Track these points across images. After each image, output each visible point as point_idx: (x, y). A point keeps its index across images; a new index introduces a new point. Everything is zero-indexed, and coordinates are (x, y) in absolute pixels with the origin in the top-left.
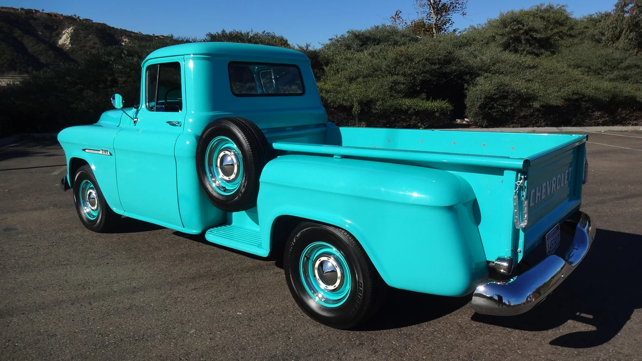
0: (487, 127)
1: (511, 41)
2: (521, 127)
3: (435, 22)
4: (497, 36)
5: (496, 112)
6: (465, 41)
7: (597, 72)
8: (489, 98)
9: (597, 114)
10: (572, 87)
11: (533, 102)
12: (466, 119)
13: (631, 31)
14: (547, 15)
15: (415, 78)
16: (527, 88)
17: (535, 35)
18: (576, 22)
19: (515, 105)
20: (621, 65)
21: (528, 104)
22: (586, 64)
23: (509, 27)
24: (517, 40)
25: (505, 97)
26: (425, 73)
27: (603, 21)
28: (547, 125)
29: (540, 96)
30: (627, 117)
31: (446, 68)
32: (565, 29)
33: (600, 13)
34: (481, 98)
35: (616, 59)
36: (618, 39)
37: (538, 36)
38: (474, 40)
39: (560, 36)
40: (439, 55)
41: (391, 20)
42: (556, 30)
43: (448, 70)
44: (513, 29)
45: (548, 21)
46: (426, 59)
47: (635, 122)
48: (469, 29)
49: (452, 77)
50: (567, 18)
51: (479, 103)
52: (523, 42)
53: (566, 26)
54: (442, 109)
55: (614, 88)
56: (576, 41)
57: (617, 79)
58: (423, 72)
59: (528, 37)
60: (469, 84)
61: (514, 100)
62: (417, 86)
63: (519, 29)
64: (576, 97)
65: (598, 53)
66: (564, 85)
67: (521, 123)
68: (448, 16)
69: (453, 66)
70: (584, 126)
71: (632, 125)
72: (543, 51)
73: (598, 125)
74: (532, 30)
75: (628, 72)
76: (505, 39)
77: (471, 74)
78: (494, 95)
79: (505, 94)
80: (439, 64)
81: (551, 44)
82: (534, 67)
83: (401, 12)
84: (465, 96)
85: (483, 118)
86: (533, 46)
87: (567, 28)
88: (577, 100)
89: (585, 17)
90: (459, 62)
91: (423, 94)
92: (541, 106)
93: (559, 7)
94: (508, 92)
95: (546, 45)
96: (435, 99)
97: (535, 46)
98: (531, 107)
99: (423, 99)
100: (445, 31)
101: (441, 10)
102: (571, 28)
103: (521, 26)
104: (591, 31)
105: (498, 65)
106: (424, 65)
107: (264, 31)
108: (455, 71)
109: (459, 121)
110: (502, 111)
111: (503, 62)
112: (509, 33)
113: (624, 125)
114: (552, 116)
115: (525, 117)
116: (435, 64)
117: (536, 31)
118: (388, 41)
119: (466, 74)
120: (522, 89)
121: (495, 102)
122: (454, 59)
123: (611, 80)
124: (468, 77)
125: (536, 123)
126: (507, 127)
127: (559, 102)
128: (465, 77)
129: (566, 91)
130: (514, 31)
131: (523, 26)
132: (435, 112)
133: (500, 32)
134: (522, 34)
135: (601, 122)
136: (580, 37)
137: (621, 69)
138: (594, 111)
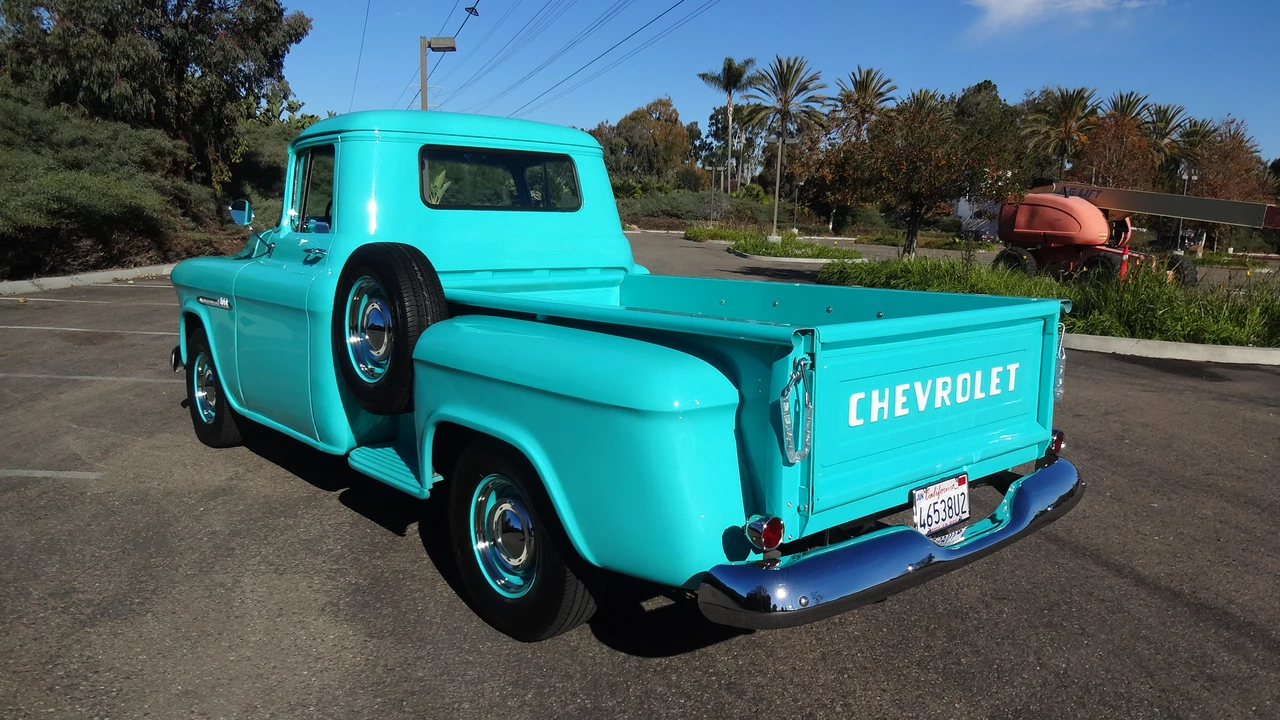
9: (86, 243)
30: (126, 248)
47: (137, 259)
64: (54, 206)
71: (135, 266)
75: (82, 153)
135: (91, 259)
137: (59, 145)
138: (81, 238)
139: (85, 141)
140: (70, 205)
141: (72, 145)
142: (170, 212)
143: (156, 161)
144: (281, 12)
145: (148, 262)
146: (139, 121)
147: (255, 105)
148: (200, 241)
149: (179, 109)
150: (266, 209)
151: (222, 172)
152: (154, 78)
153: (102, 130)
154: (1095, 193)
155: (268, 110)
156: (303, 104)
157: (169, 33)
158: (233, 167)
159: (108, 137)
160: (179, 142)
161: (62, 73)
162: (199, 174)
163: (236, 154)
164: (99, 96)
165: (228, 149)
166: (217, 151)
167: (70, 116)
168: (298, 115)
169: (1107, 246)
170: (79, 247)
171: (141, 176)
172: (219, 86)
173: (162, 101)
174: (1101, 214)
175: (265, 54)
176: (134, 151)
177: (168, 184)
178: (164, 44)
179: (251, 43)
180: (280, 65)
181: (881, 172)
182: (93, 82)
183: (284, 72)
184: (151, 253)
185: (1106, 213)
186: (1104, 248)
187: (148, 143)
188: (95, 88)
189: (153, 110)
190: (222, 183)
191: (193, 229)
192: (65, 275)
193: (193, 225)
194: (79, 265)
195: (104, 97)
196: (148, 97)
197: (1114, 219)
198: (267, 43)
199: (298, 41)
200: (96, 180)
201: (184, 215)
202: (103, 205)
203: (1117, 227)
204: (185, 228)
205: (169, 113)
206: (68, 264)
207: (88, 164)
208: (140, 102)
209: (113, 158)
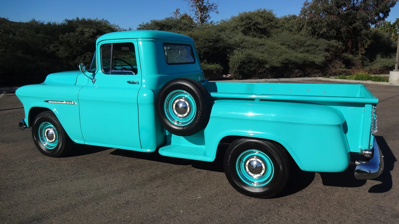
0: (241, 79)
1: (246, 29)
2: (259, 79)
3: (200, 16)
4: (238, 26)
5: (246, 70)
6: (221, 29)
7: (293, 48)
8: (242, 62)
9: (297, 71)
10: (284, 56)
11: (265, 65)
12: (228, 75)
13: (309, 26)
14: (264, 15)
15: (200, 51)
16: (262, 57)
17: (258, 26)
18: (278, 20)
19: (256, 66)
20: (305, 44)
21: (262, 66)
22: (288, 43)
23: (245, 21)
24: (249, 29)
25: (250, 62)
26: (206, 47)
27: (292, 20)
28: (272, 78)
29: (269, 61)
30: (311, 72)
31: (217, 44)
32: (273, 23)
33: (290, 15)
34: (238, 63)
35: (302, 41)
36: (301, 30)
37: (261, 27)
38: (226, 28)
39: (271, 28)
40: (212, 37)
41: (173, 14)
42: (269, 24)
43: (218, 46)
44: (247, 23)
45: (265, 19)
46: (206, 39)
47: (314, 75)
48: (221, 22)
49: (220, 50)
50: (274, 18)
51: (238, 65)
52: (253, 30)
53: (273, 22)
54: (217, 69)
55: (305, 57)
56: (279, 30)
57: (304, 52)
58: (204, 47)
59: (255, 27)
60: (230, 54)
61: (255, 63)
62: (201, 55)
63: (250, 23)
64: (286, 62)
65: (293, 37)
66: (280, 55)
67: (259, 77)
68: (208, 13)
69: (220, 43)
70: (290, 78)
71: (313, 77)
72: (263, 35)
73: (297, 77)
74: (257, 23)
75: (309, 48)
76: (243, 28)
77: (230, 48)
78: (245, 60)
79: (251, 60)
80: (213, 42)
81: (267, 32)
82: (263, 45)
83: (179, 10)
84: (229, 61)
85: (240, 74)
86: (258, 33)
87: (274, 23)
88: (287, 63)
89: (282, 17)
90: (224, 41)
91: (205, 60)
92: (270, 67)
93: (269, 11)
94: (252, 59)
95: (264, 32)
96: (213, 63)
97: (259, 33)
98: (264, 67)
99: (206, 63)
100: (206, 22)
101: (203, 9)
102: (276, 23)
103: (251, 21)
104: (287, 25)
105: (244, 43)
106: (205, 43)
107: (103, 19)
108: (222, 46)
109: (224, 76)
110: (249, 70)
111: (246, 41)
112: (245, 25)
113: (309, 77)
114: (274, 72)
115: (261, 73)
116: (211, 42)
117: (259, 24)
118: (176, 27)
119: (228, 48)
120: (260, 57)
121: (246, 65)
122: (220, 39)
123: (301, 52)
124: (228, 50)
125: (267, 76)
126: (252, 79)
127: (278, 65)
128: (227, 50)
129: (281, 59)
130: (248, 24)
131: (253, 21)
132: (213, 71)
133: (240, 24)
134: (252, 26)
135: (298, 75)
136: (281, 28)
137: (305, 46)
138: (295, 69)
139: (312, 45)
140: (290, 61)
141: (309, 46)
143: (331, 49)
145: (318, 76)
146: (329, 38)
148: (342, 71)
150: (380, 62)
151: (362, 51)
158: (365, 49)
159: (320, 43)
163: (366, 45)
164: (320, 33)
166: (361, 44)
167: (312, 38)
176: (324, 46)
184: (320, 74)
187: (329, 44)
188: (319, 31)
189: (335, 35)
207: (311, 51)
208: (331, 33)
209: (318, 49)
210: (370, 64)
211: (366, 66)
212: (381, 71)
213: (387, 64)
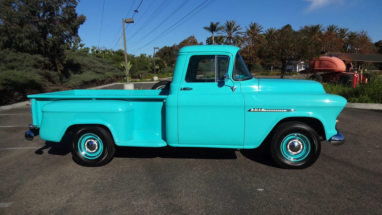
137: (6, 62)
139: (15, 60)
140: (10, 81)
141: (11, 61)
142: (44, 81)
143: (39, 65)
144: (76, 15)
146: (33, 52)
147: (70, 46)
148: (55, 89)
149: (46, 47)
150: (75, 77)
151: (61, 67)
152: (36, 38)
153: (21, 56)
154: (340, 55)
155: (74, 47)
156: (85, 44)
157: (41, 23)
158: (64, 65)
159: (23, 58)
160: (46, 58)
161: (6, 38)
162: (53, 68)
163: (65, 61)
164: (19, 45)
165: (62, 59)
166: (58, 60)
167: (10, 52)
168: (83, 48)
169: (346, 72)
170: (14, 95)
171: (34, 70)
172: (58, 40)
173: (40, 45)
174: (343, 62)
175: (72, 28)
176: (31, 62)
177: (43, 72)
178: (39, 27)
179: (67, 25)
180: (77, 32)
181: (273, 53)
182: (17, 41)
183: (78, 34)
185: (344, 61)
186: (344, 72)
187: (36, 59)
188: (17, 42)
189: (37, 49)
190: (61, 70)
191: (52, 86)
192: (10, 105)
193: (52, 84)
194: (14, 101)
195: (20, 45)
196: (35, 44)
197: (347, 63)
198: (72, 25)
199: (82, 24)
200: (19, 72)
201: (49, 81)
202: (21, 81)
203: (348, 66)
204: (49, 86)
205: (42, 49)
206: (11, 101)
208: (32, 46)
209: (24, 65)
210: (66, 80)
211: (64, 82)
212: (81, 86)
213: (84, 80)
